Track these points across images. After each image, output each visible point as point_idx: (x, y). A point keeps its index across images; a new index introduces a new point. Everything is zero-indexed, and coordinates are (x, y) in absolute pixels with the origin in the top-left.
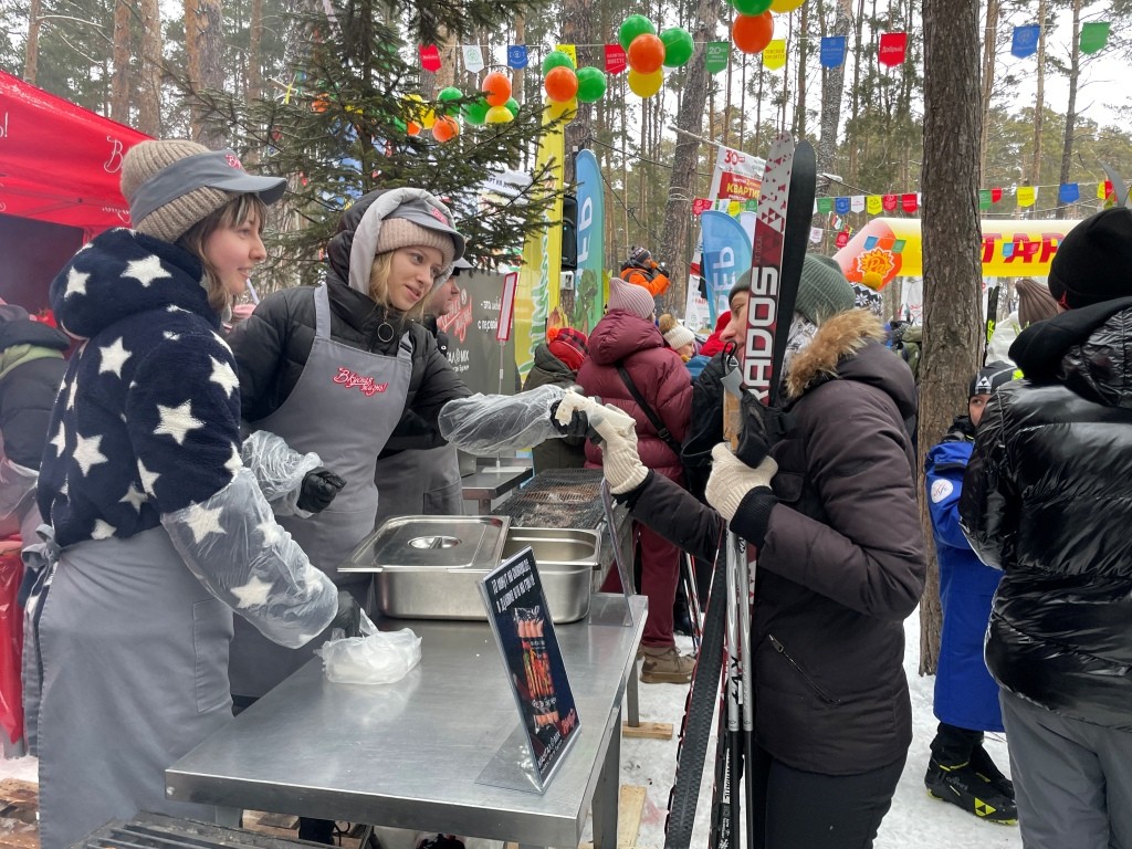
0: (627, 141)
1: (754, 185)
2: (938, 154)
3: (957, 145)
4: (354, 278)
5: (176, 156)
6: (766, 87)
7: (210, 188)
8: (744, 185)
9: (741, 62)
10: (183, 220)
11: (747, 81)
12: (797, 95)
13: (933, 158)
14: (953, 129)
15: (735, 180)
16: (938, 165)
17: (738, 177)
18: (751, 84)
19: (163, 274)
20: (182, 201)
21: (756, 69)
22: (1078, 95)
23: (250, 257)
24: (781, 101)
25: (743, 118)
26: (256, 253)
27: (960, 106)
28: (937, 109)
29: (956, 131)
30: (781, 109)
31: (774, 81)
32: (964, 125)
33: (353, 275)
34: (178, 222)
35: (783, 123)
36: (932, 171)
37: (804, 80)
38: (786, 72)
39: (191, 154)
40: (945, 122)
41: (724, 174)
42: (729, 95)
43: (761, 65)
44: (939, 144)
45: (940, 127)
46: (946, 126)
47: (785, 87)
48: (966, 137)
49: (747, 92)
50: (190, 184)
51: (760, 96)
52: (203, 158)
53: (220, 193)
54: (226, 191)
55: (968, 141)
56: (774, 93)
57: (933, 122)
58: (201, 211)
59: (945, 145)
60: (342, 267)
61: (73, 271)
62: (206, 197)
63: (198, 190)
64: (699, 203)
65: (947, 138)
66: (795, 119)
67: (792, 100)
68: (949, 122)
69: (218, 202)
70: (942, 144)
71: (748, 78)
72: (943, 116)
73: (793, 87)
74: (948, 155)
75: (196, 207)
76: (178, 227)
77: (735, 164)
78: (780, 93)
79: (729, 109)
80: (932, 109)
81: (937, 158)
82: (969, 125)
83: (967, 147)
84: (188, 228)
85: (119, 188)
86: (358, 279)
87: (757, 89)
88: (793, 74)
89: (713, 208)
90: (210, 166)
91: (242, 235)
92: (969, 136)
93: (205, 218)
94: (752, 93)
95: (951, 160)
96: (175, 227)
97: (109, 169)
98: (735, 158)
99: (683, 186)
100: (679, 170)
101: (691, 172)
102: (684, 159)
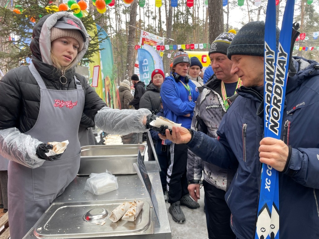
0: (112, 29)
1: (151, 41)
3: (218, 28)
4: (44, 59)
6: (150, 14)
8: (148, 42)
11: (145, 12)
12: (159, 17)
15: (146, 40)
16: (214, 33)
17: (147, 39)
18: (146, 13)
21: (147, 9)
22: (229, 19)
24: (154, 18)
25: (144, 23)
27: (219, 17)
30: (155, 21)
31: (152, 13)
32: (220, 22)
33: (43, 57)
36: (212, 35)
37: (160, 13)
38: (155, 10)
40: (215, 21)
41: (143, 38)
42: (140, 16)
43: (148, 8)
44: (214, 27)
45: (214, 23)
49: (145, 16)
51: (149, 17)
55: (221, 27)
56: (152, 16)
57: (212, 21)
59: (215, 28)
60: (38, 54)
64: (137, 46)
65: (216, 26)
66: (159, 24)
67: (157, 18)
68: (216, 21)
70: (215, 27)
71: (145, 11)
72: (214, 19)
73: (158, 15)
74: (216, 30)
77: (146, 35)
78: (154, 16)
79: (140, 20)
80: (211, 18)
81: (213, 31)
83: (221, 28)
86: (46, 58)
87: (147, 15)
88: (157, 11)
89: (140, 48)
92: (221, 25)
94: (146, 16)
95: (217, 32)
98: (145, 34)
99: (132, 41)
100: (130, 37)
101: (134, 37)
102: (131, 33)
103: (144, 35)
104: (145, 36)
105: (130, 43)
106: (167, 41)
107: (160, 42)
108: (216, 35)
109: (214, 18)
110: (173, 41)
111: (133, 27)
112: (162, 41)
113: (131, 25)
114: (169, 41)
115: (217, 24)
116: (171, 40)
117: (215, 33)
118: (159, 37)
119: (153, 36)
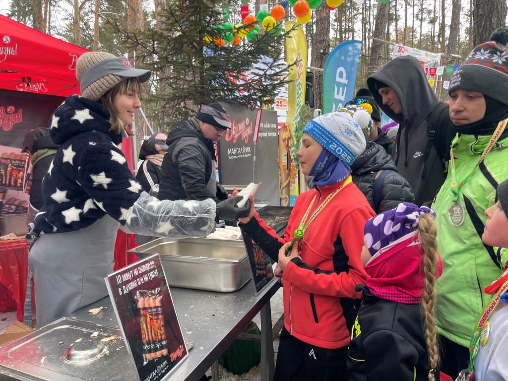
2: (481, 29)
3: (491, 23)
5: (99, 60)
6: (424, 16)
7: (113, 75)
9: (412, 4)
10: (101, 90)
11: (415, 13)
12: (441, 18)
13: (478, 32)
14: (489, 14)
19: (90, 117)
20: (101, 81)
21: (420, 7)
23: (133, 106)
24: (433, 22)
25: (413, 31)
26: (136, 105)
28: (480, 5)
29: (491, 16)
30: (433, 26)
31: (429, 12)
32: (495, 12)
34: (99, 91)
35: (434, 32)
37: (444, 10)
38: (435, 7)
39: (106, 59)
42: (406, 21)
43: (422, 4)
44: (481, 24)
45: (481, 15)
46: (485, 14)
47: (434, 15)
48: (496, 19)
49: (415, 19)
50: (105, 73)
51: (421, 20)
52: (111, 61)
53: (118, 77)
54: (121, 77)
56: (430, 18)
57: (478, 12)
58: (109, 86)
59: (485, 24)
61: (54, 116)
62: (112, 79)
63: (108, 76)
65: (486, 20)
66: (440, 30)
67: (438, 20)
68: (486, 12)
69: (117, 81)
70: (483, 24)
72: (483, 8)
73: (439, 14)
74: (486, 29)
75: (107, 84)
76: (99, 94)
77: (403, 52)
78: (432, 18)
79: (406, 28)
80: (477, 5)
81: (480, 32)
82: (498, 12)
84: (103, 94)
85: (75, 77)
87: (420, 17)
88: (438, 8)
90: (115, 65)
91: (129, 97)
92: (498, 18)
93: (111, 89)
94: (417, 19)
95: (488, 32)
96: (98, 93)
97: (71, 68)
98: (403, 49)
99: (376, 65)
100: (373, 57)
101: (380, 57)
102: (376, 52)
103: (399, 51)
104: (402, 54)
105: (373, 68)
106: (447, 58)
107: (432, 62)
108: (485, 38)
109: (482, 5)
110: (459, 59)
111: (380, 40)
112: (436, 59)
113: (376, 37)
114: (450, 59)
115: (488, 16)
116: (455, 57)
117: (484, 34)
118: (429, 53)
119: (418, 53)
